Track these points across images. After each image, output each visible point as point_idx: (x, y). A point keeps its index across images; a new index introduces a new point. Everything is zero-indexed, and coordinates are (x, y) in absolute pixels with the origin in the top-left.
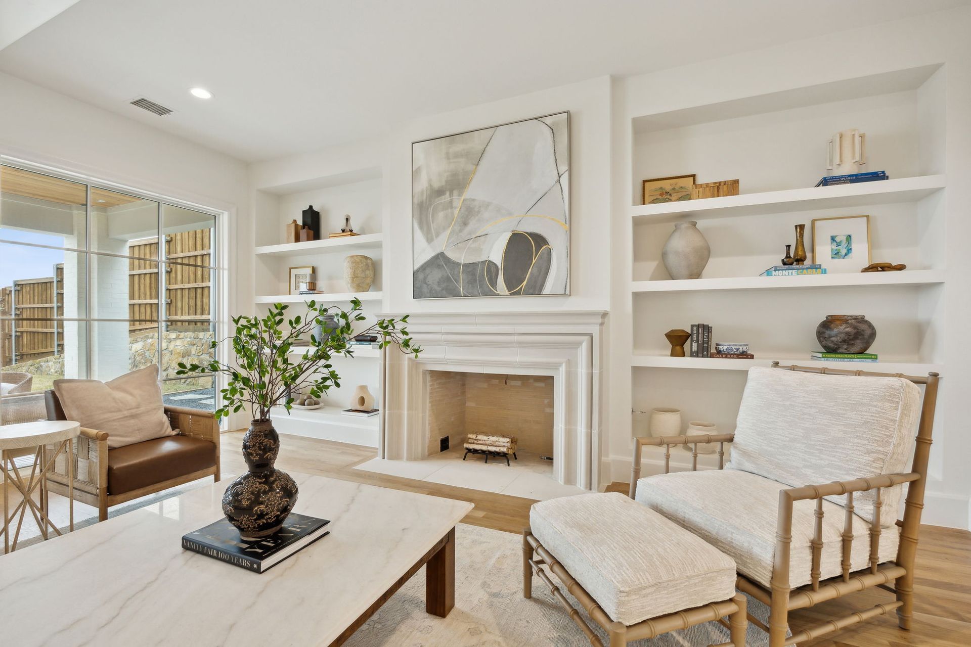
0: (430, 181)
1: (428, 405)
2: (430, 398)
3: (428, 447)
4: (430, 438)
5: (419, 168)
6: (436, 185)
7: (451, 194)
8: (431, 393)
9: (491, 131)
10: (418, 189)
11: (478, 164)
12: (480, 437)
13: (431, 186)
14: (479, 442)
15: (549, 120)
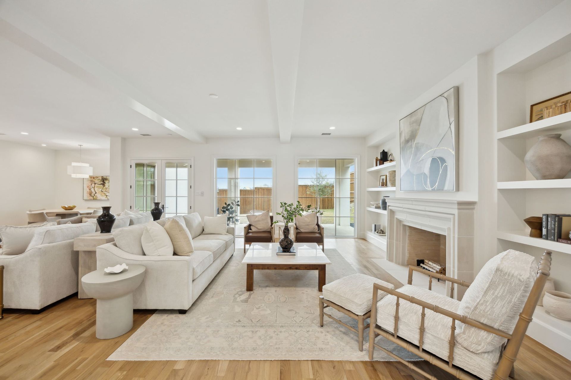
0: (405, 136)
1: (407, 241)
2: (408, 238)
3: (407, 261)
4: (409, 257)
5: (402, 132)
6: (407, 138)
7: (411, 142)
8: (409, 236)
9: (423, 108)
10: (402, 141)
11: (419, 125)
12: (430, 263)
13: (405, 139)
14: (428, 265)
15: (445, 95)
